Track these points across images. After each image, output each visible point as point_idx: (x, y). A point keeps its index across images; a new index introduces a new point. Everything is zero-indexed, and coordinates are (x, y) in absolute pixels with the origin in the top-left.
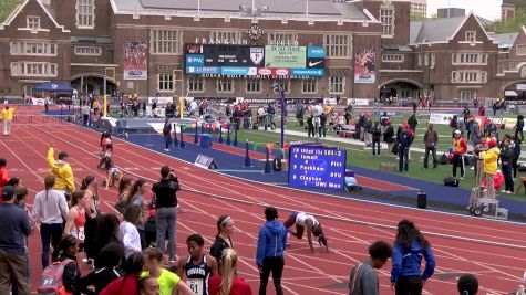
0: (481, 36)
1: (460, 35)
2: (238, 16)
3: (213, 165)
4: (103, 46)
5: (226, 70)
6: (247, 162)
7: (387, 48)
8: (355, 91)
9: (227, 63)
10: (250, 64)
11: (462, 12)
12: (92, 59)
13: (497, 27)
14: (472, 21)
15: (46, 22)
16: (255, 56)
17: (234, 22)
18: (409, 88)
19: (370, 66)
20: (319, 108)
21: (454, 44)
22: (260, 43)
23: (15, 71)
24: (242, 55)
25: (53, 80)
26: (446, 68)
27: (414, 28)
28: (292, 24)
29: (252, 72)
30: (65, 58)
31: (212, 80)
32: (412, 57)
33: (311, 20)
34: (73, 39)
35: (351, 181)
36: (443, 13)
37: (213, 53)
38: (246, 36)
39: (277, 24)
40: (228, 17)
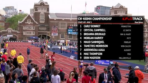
3: (75, 58)
4: (47, 27)
12: (44, 30)
15: (32, 21)
23: (24, 33)
25: (34, 36)
30: (37, 30)
34: (39, 25)
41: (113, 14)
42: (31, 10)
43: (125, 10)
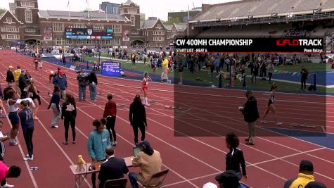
0: (162, 26)
1: (156, 26)
2: (83, 19)
4: (36, 29)
5: (80, 37)
6: (88, 68)
7: (133, 29)
8: (123, 44)
9: (80, 34)
10: (88, 35)
11: (156, 18)
12: (32, 33)
13: (167, 23)
14: (159, 22)
16: (90, 32)
17: (82, 21)
18: (140, 42)
19: (128, 35)
20: (111, 49)
21: (154, 29)
22: (91, 28)
23: (4, 37)
24: (85, 31)
25: (18, 41)
26: (151, 36)
27: (141, 23)
28: (102, 22)
29: (88, 37)
30: (22, 33)
31: (75, 40)
32: (141, 32)
33: (108, 20)
34: (25, 26)
35: (122, 73)
36: (150, 18)
37: (75, 31)
38: (86, 25)
39: (96, 22)
40: (80, 19)
41: (122, 13)
42: (11, 5)
43: (137, 8)
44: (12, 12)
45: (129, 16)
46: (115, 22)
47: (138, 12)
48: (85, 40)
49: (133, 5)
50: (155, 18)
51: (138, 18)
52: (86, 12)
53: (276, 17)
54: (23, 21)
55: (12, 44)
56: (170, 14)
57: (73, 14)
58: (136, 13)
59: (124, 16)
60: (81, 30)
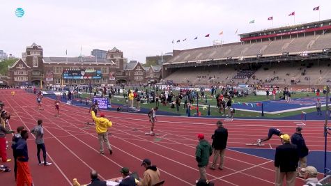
0: (141, 68)
1: (136, 67)
3: (72, 103)
4: (40, 72)
7: (118, 71)
8: (110, 82)
9: (75, 76)
10: (81, 75)
13: (145, 65)
14: (139, 64)
15: (24, 66)
16: (83, 73)
17: (77, 64)
18: (124, 81)
19: (113, 76)
21: (134, 70)
22: (84, 70)
24: (79, 73)
25: (26, 82)
26: (133, 76)
27: (125, 66)
28: (92, 65)
29: (82, 78)
31: (71, 80)
32: (124, 73)
33: (97, 64)
34: (32, 70)
36: (132, 62)
37: (71, 72)
38: (80, 68)
39: (88, 65)
40: (75, 63)
41: (109, 58)
42: (23, 54)
43: (121, 54)
44: (24, 60)
45: (114, 60)
46: (103, 65)
47: (122, 57)
48: (79, 80)
49: (118, 51)
50: (136, 62)
51: (122, 61)
52: (80, 57)
53: (231, 60)
54: (31, 66)
55: (22, 84)
56: (148, 58)
57: (70, 59)
58: (120, 58)
59: (110, 60)
60: (76, 72)
